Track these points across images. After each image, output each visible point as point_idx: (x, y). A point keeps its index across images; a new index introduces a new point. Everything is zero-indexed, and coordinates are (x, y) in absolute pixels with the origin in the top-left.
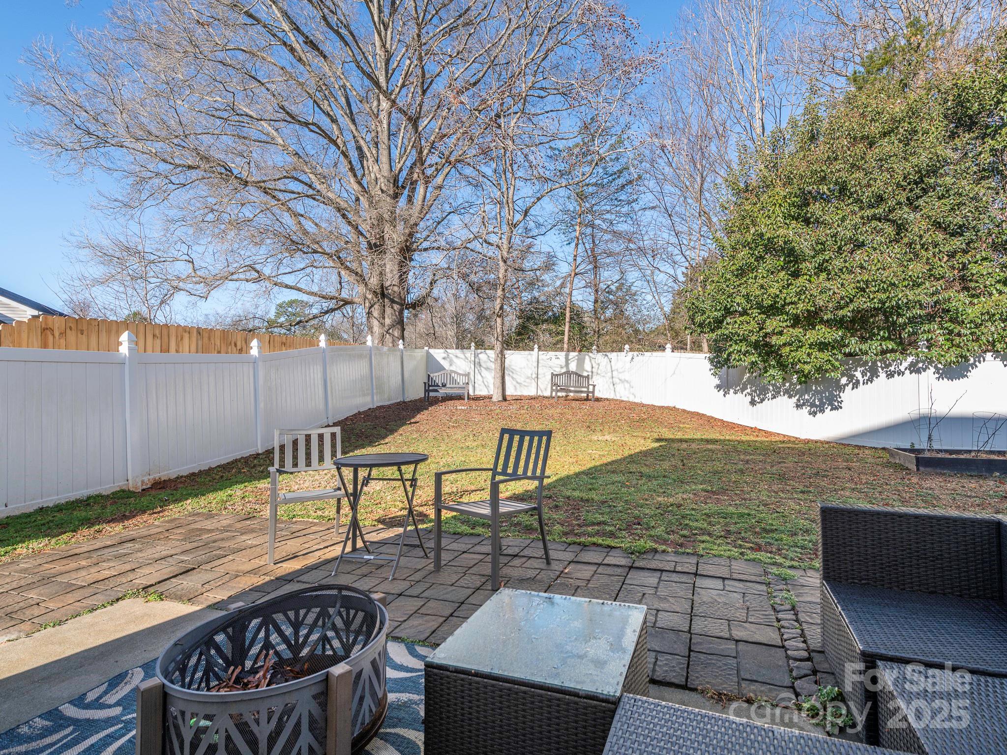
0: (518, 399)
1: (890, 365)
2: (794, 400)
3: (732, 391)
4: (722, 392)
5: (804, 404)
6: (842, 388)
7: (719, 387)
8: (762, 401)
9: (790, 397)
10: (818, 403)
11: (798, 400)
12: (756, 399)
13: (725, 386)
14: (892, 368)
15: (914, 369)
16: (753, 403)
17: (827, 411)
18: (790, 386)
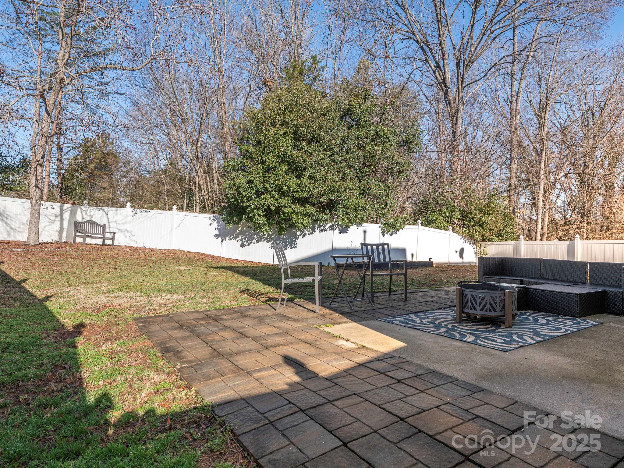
1: (321, 226)
2: (270, 243)
3: (227, 238)
6: (297, 237)
7: (217, 236)
8: (249, 244)
9: (268, 242)
11: (273, 243)
12: (245, 243)
13: (222, 235)
14: (322, 228)
15: (332, 228)
16: (243, 245)
17: (289, 249)
18: (268, 236)
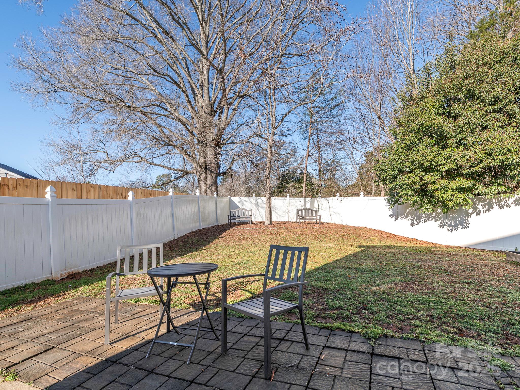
0: (279, 224)
1: (501, 201)
2: (439, 223)
3: (400, 218)
4: (394, 218)
5: (445, 225)
6: (469, 215)
7: (392, 216)
8: (418, 223)
9: (436, 221)
10: (454, 224)
11: (441, 223)
12: (415, 222)
13: (395, 215)
14: (503, 203)
15: (518, 203)
16: (412, 224)
17: (460, 229)
18: (436, 214)
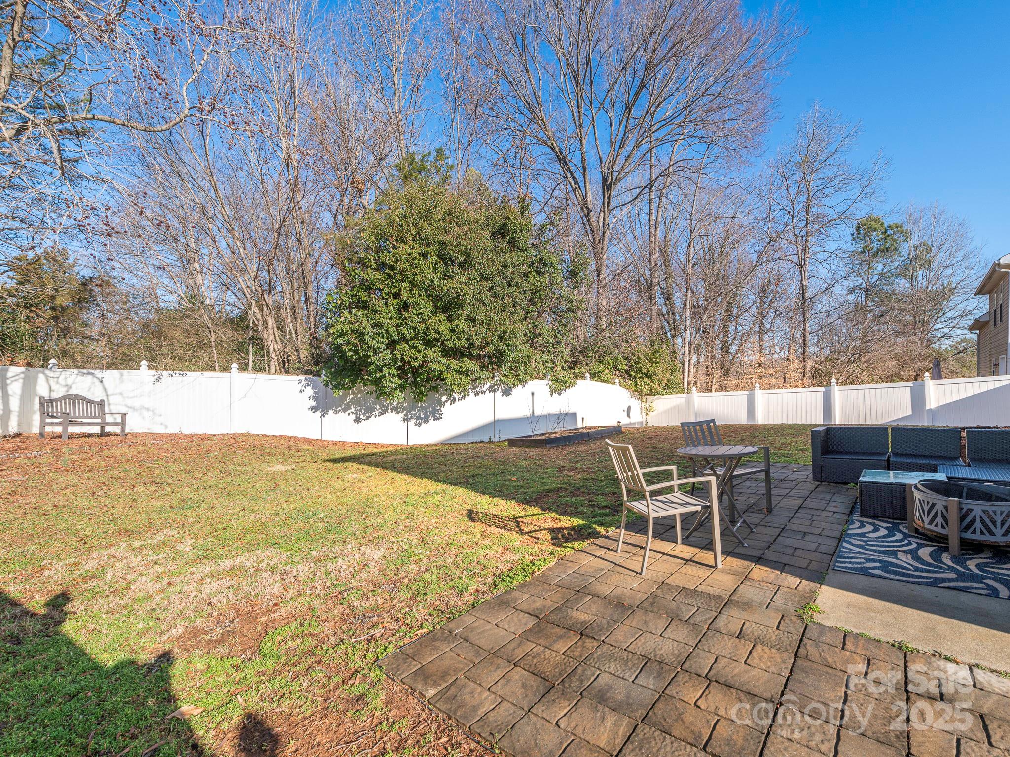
1: (477, 387)
2: (402, 415)
3: (331, 412)
4: (318, 414)
5: (411, 418)
6: (442, 404)
7: (314, 409)
8: (368, 418)
9: (398, 413)
10: (423, 416)
11: (406, 415)
12: (362, 417)
13: (322, 406)
14: (478, 390)
15: (492, 389)
16: (357, 420)
17: (431, 422)
